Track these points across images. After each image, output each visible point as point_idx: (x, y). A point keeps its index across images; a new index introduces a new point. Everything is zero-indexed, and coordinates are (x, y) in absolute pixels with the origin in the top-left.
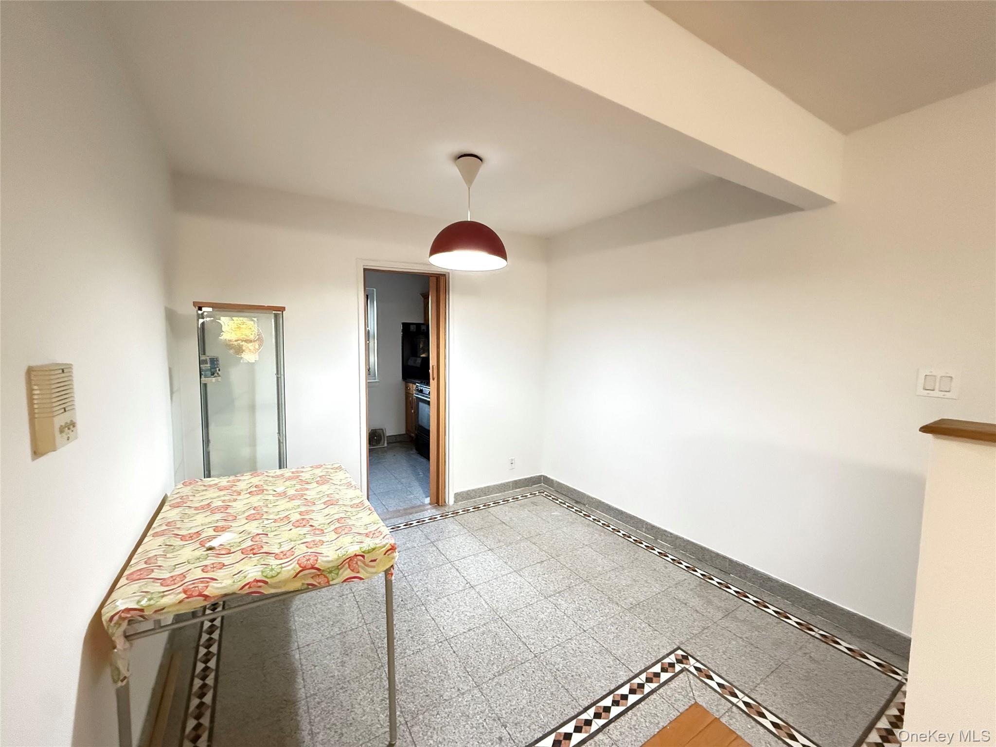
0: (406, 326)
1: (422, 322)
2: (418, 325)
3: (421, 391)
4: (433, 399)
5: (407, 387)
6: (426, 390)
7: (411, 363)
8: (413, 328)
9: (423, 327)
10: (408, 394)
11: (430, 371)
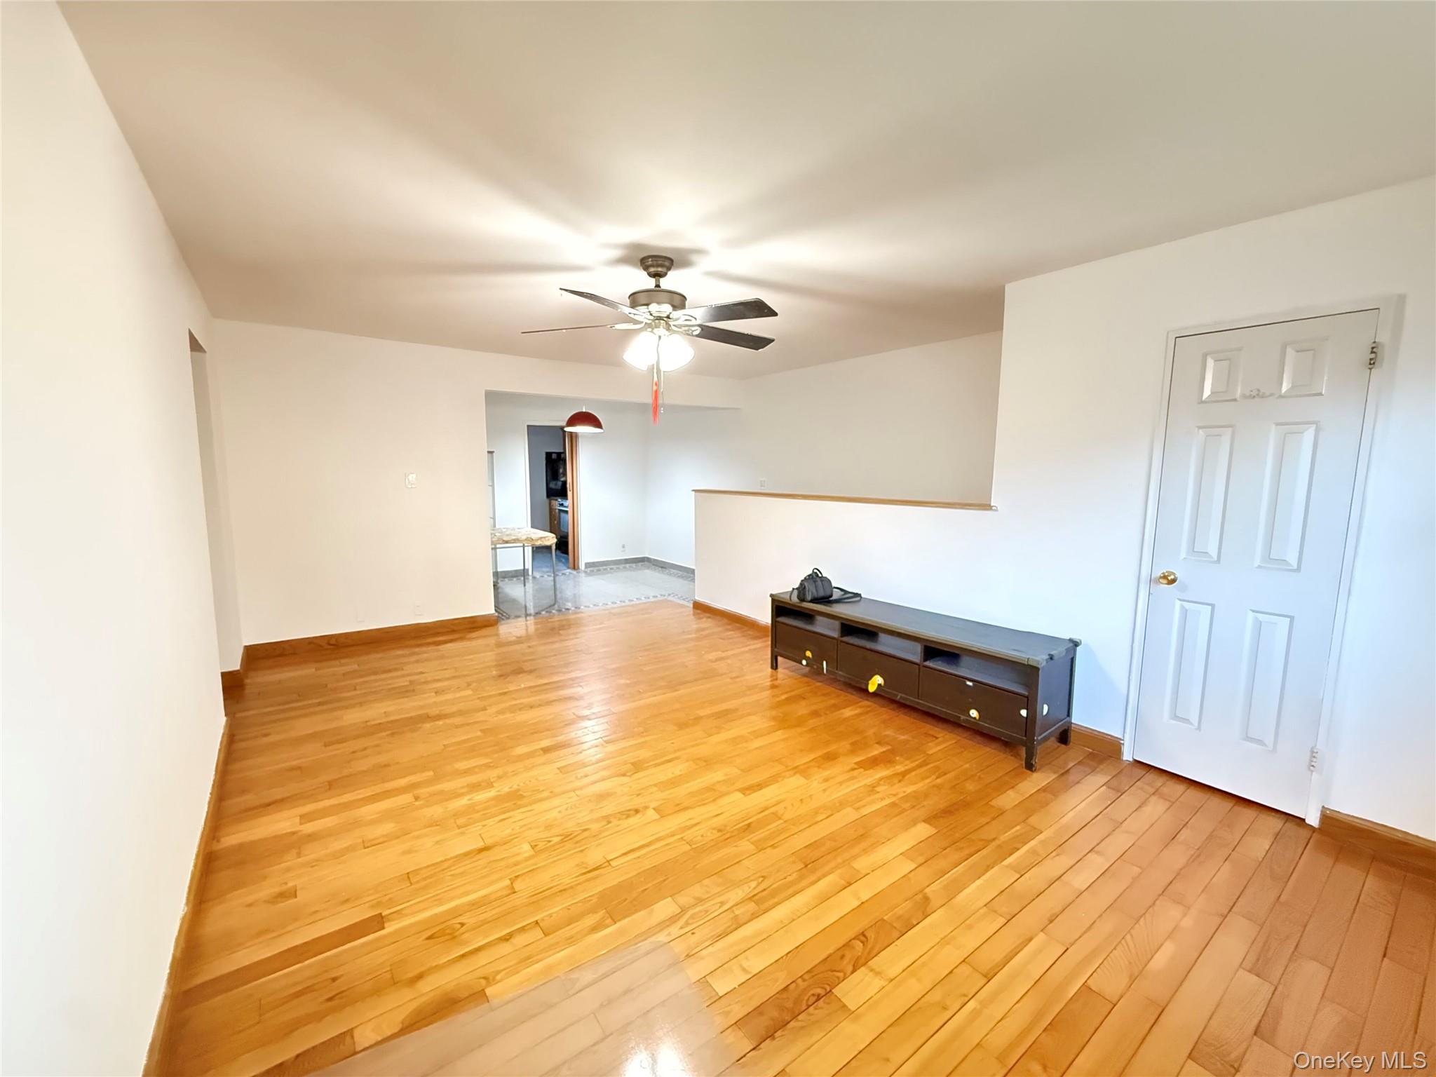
0: (548, 455)
1: (562, 451)
2: (559, 454)
3: (562, 505)
4: (570, 510)
5: (550, 503)
6: (566, 503)
7: (552, 485)
8: (554, 456)
9: (562, 456)
10: (551, 510)
11: (568, 486)
